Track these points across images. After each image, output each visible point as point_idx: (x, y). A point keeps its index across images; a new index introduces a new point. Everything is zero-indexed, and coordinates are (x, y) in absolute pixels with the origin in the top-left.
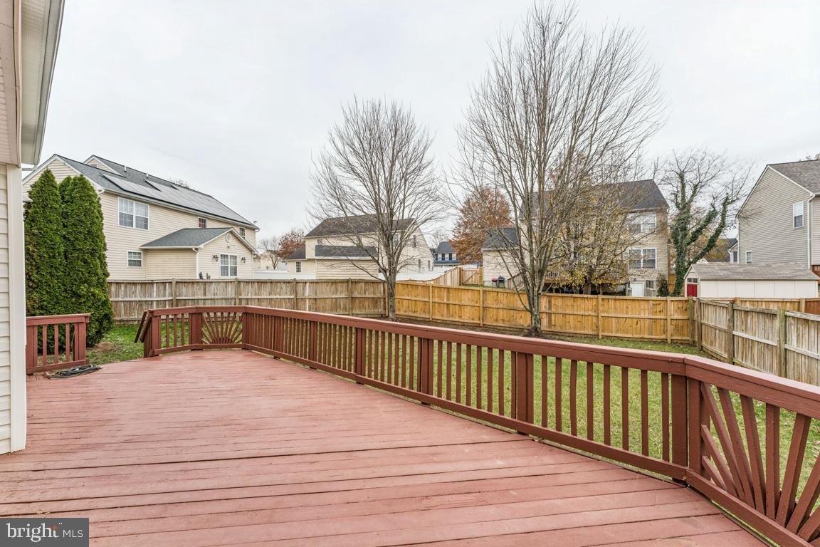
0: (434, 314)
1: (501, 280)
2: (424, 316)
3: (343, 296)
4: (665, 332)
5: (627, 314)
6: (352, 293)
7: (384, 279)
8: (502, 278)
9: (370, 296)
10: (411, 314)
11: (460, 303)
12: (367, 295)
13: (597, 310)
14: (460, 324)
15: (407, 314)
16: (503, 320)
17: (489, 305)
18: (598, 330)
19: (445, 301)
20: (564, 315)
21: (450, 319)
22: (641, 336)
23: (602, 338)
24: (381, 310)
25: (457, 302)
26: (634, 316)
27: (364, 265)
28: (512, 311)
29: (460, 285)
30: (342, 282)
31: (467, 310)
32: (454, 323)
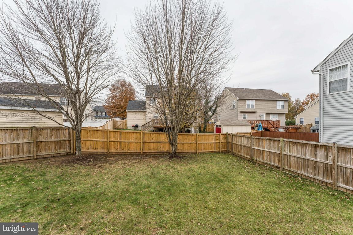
0: (110, 149)
1: (137, 126)
2: (103, 151)
3: (25, 141)
4: (219, 148)
5: (207, 141)
6: (36, 138)
7: (70, 126)
8: (137, 125)
9: (56, 140)
10: (92, 150)
11: (128, 141)
12: (53, 139)
13: (196, 140)
14: (128, 154)
15: (89, 150)
16: (154, 149)
17: (146, 141)
18: (197, 150)
19: (119, 140)
20: (183, 144)
21: (123, 151)
22: (212, 151)
23: (199, 153)
24: (66, 150)
25: (127, 141)
26: (209, 142)
27: (51, 115)
28: (158, 144)
29: (114, 129)
30: (25, 129)
31: (133, 144)
32: (125, 154)
